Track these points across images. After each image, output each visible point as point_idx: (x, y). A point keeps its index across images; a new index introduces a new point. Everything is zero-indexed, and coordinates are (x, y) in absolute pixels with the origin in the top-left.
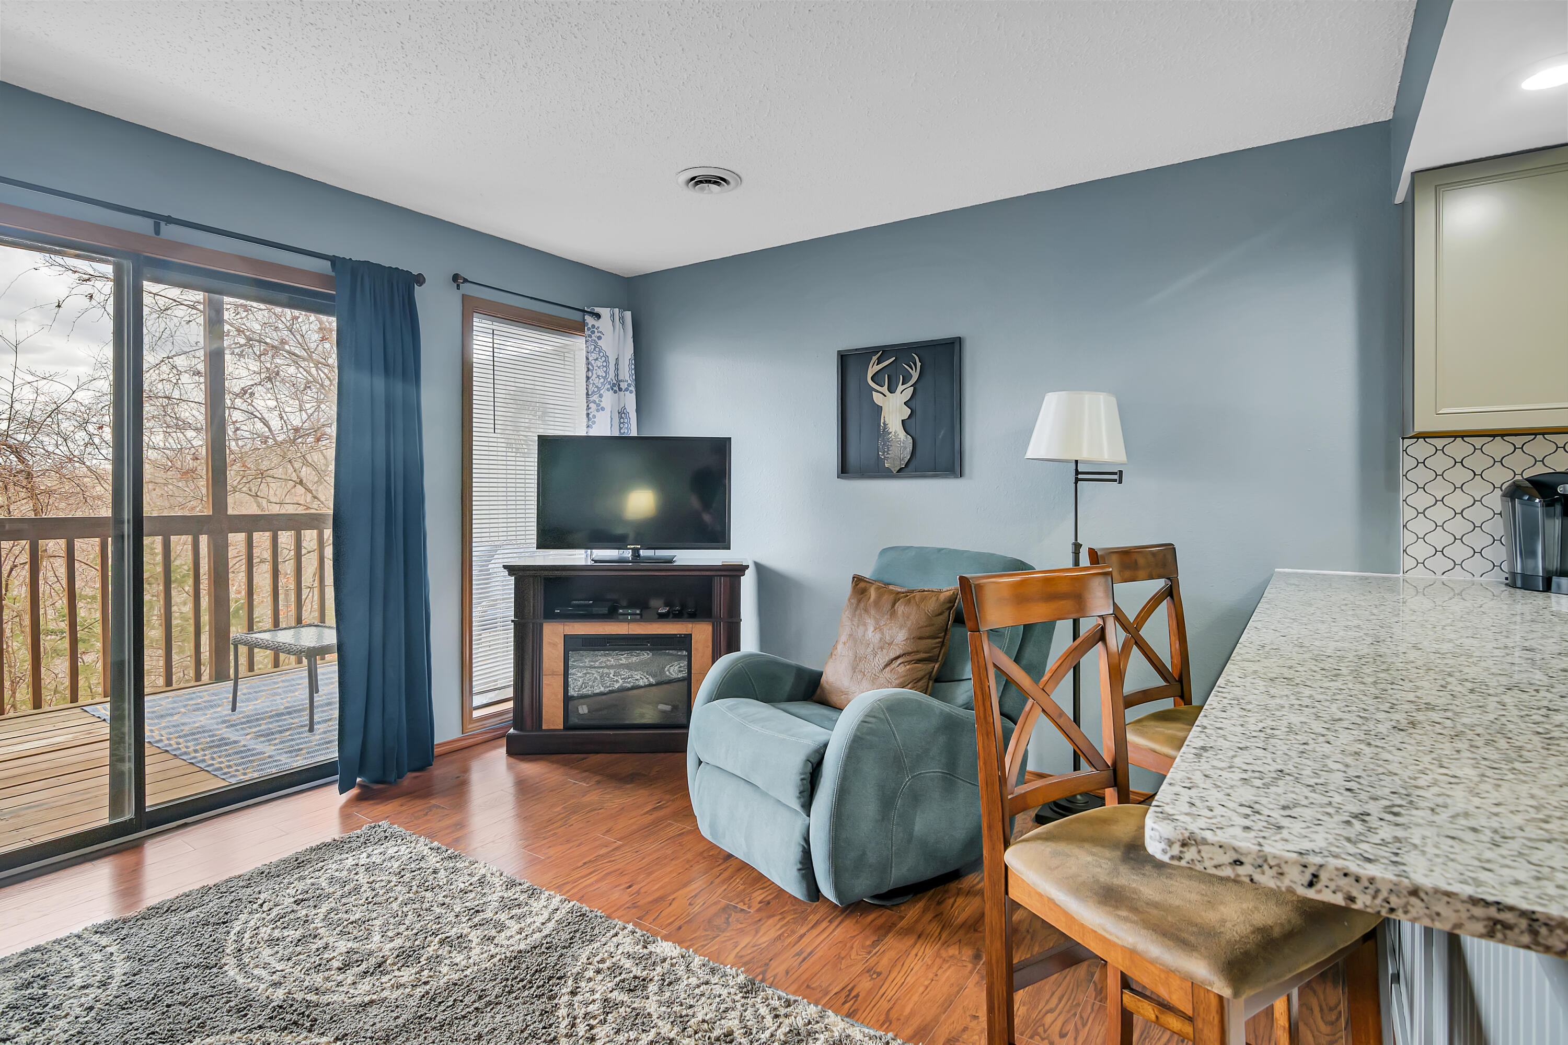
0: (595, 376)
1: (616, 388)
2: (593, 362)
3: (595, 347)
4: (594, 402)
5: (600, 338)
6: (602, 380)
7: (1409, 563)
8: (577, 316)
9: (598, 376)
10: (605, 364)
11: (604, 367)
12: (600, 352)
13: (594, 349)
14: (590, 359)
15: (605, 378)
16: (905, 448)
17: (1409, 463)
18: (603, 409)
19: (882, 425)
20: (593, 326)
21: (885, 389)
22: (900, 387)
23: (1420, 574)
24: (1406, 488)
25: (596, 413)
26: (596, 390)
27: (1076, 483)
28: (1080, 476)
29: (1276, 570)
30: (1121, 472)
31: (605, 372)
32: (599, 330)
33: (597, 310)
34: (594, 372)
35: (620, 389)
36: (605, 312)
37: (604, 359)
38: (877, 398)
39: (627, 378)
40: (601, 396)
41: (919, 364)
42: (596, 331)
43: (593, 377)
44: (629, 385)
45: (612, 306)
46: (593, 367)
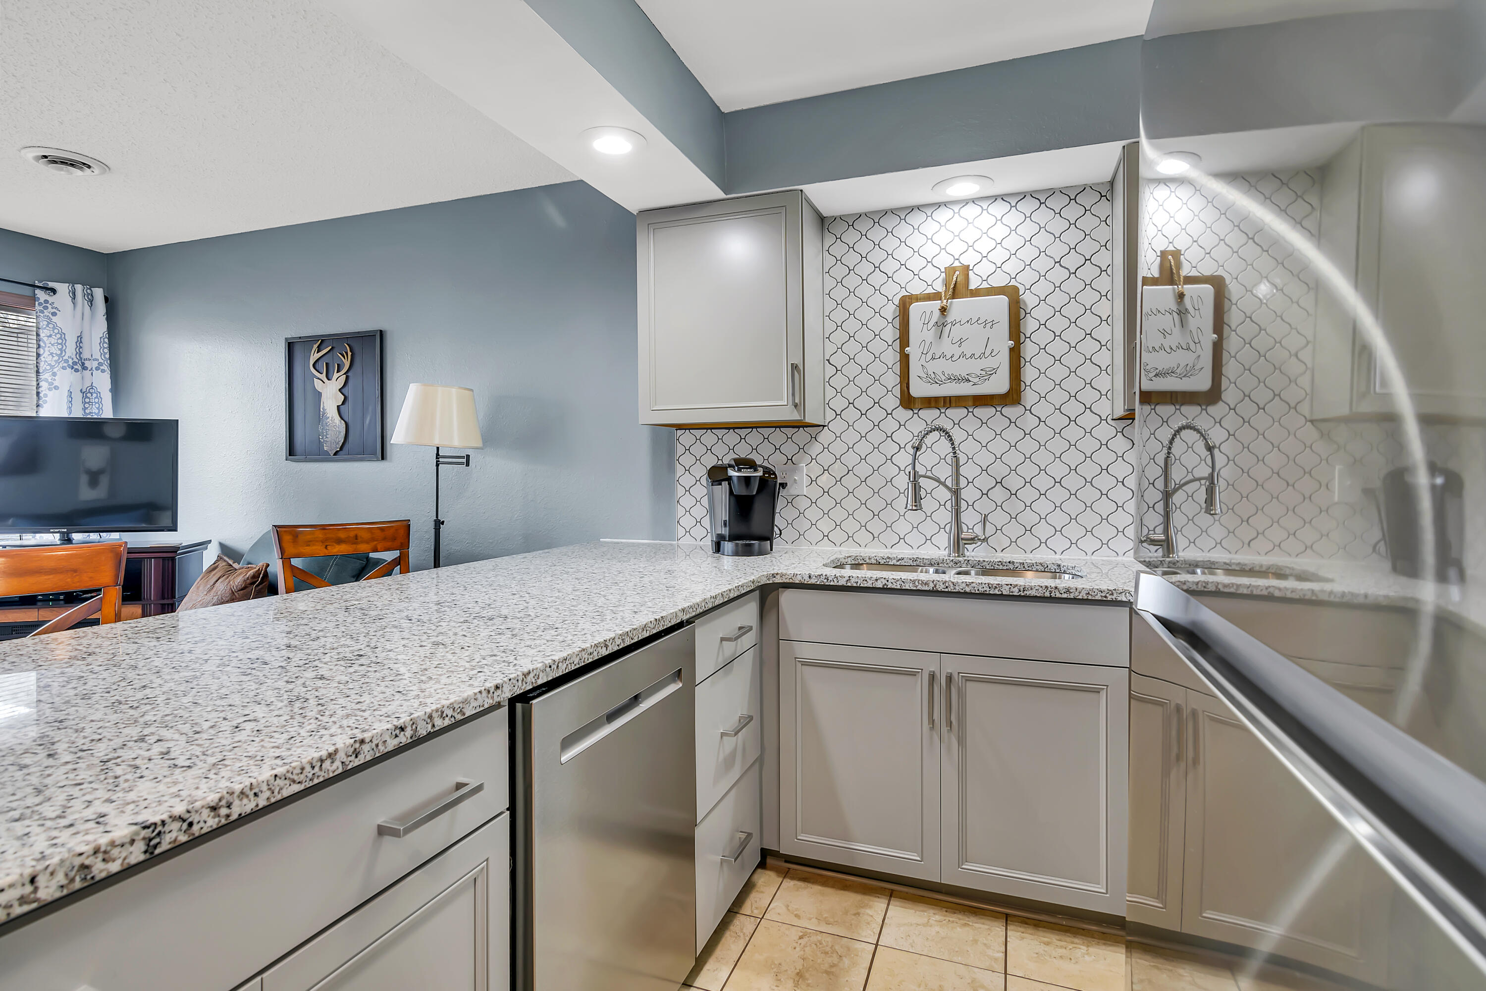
0: (47, 353)
1: (78, 367)
2: (45, 339)
3: (49, 323)
4: (46, 380)
5: (54, 314)
6: (56, 358)
7: (681, 532)
8: (27, 291)
9: (52, 354)
10: (60, 341)
11: (59, 344)
12: (54, 328)
13: (47, 326)
14: (42, 335)
15: (60, 356)
16: (340, 432)
17: (680, 450)
18: (56, 388)
19: (321, 410)
20: (46, 301)
21: (323, 376)
22: (336, 375)
23: (687, 541)
24: (680, 470)
25: (47, 392)
26: (48, 368)
27: (437, 465)
28: (441, 460)
29: (601, 540)
30: (468, 456)
31: (61, 350)
32: (55, 305)
33: (51, 284)
34: (47, 349)
35: (84, 368)
36: (63, 288)
37: (58, 336)
38: (318, 384)
39: (97, 355)
40: (54, 374)
41: (350, 354)
42: (50, 307)
43: (46, 355)
44: (100, 364)
45: (73, 282)
46: (45, 343)
